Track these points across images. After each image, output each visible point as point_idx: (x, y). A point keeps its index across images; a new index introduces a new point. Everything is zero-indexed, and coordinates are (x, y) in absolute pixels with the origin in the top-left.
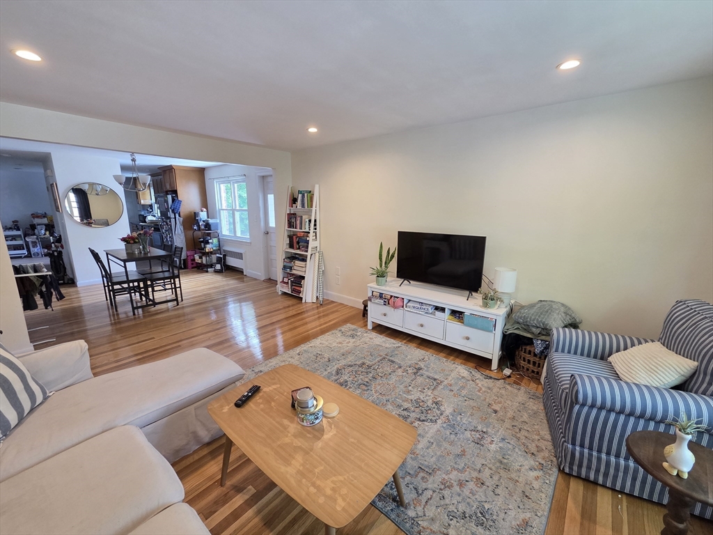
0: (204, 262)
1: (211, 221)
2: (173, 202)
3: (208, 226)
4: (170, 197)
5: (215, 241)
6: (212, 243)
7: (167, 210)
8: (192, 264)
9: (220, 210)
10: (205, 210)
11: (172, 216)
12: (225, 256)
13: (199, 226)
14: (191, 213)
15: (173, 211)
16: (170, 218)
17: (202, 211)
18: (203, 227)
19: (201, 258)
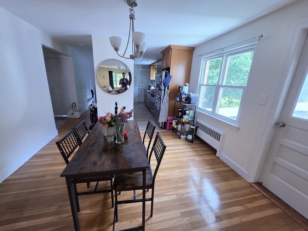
0: (179, 129)
1: (192, 95)
2: (165, 77)
3: (188, 99)
4: (164, 73)
5: (191, 113)
6: (188, 115)
7: (161, 83)
8: (170, 127)
9: (201, 85)
10: (188, 84)
11: (163, 88)
12: (197, 127)
13: (181, 98)
14: (176, 86)
15: (164, 84)
16: (161, 90)
17: (185, 86)
18: (184, 100)
19: (177, 124)
